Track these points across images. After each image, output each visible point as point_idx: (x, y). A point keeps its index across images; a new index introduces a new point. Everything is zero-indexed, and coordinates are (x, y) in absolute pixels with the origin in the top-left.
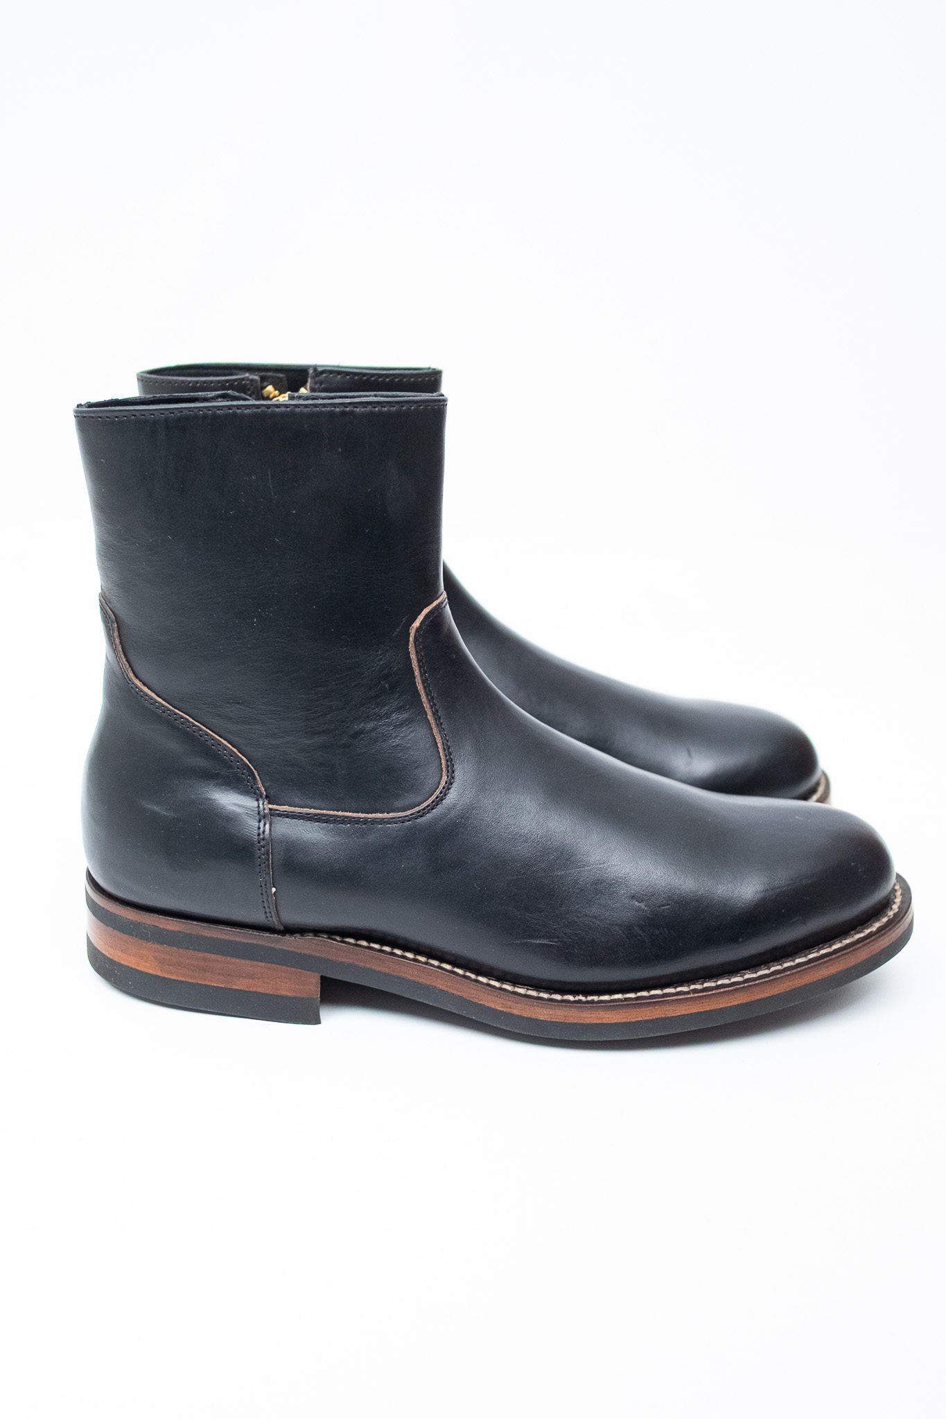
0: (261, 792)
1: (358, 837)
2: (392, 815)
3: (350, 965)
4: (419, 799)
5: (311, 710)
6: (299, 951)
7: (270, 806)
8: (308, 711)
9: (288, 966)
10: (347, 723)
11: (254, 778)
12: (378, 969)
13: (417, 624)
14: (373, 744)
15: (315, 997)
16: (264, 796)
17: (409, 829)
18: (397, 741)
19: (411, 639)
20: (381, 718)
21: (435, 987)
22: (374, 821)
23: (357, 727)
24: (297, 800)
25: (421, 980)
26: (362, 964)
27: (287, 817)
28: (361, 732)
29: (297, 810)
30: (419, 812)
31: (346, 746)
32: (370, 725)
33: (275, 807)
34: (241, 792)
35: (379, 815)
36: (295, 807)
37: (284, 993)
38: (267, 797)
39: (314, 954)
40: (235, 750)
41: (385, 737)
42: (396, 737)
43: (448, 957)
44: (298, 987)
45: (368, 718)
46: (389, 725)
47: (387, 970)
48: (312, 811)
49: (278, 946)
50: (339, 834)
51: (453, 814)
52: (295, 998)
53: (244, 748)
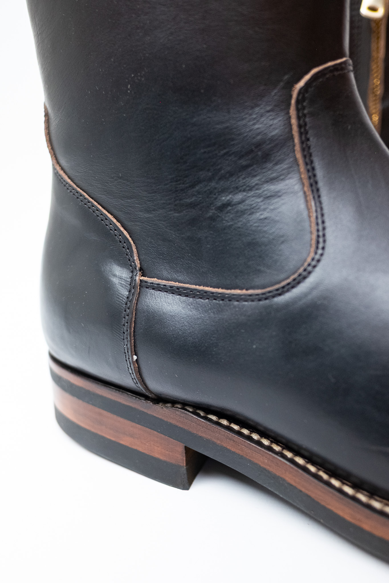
0: (135, 264)
1: (214, 313)
2: (250, 292)
3: (208, 441)
4: (282, 276)
5: (180, 180)
6: (166, 420)
7: (142, 278)
8: (177, 181)
9: (158, 432)
10: (215, 194)
11: (132, 252)
12: (233, 450)
13: (302, 83)
14: (240, 217)
15: (182, 465)
16: (138, 268)
17: (266, 308)
18: (266, 214)
19: (293, 101)
20: (251, 190)
21: (284, 480)
22: (231, 298)
23: (225, 198)
24: (165, 274)
25: (271, 469)
26: (219, 442)
27: (153, 289)
28: (228, 204)
29: (164, 282)
30: (277, 290)
31: (212, 219)
32: (239, 197)
33: (145, 279)
34: (121, 264)
35: (238, 292)
36: (163, 280)
37: (157, 455)
38: (141, 269)
39: (178, 424)
40: (118, 224)
41: (252, 210)
42: (264, 210)
43: (303, 452)
44: (167, 452)
45: (237, 189)
46: (259, 196)
47: (240, 452)
48: (177, 284)
49: (149, 412)
50: (197, 309)
51: (315, 293)
52: (165, 462)
53: (126, 223)
